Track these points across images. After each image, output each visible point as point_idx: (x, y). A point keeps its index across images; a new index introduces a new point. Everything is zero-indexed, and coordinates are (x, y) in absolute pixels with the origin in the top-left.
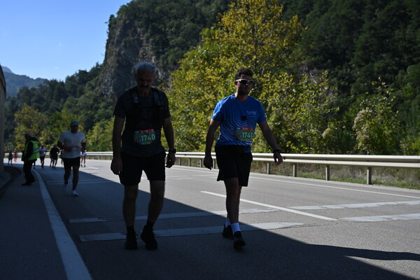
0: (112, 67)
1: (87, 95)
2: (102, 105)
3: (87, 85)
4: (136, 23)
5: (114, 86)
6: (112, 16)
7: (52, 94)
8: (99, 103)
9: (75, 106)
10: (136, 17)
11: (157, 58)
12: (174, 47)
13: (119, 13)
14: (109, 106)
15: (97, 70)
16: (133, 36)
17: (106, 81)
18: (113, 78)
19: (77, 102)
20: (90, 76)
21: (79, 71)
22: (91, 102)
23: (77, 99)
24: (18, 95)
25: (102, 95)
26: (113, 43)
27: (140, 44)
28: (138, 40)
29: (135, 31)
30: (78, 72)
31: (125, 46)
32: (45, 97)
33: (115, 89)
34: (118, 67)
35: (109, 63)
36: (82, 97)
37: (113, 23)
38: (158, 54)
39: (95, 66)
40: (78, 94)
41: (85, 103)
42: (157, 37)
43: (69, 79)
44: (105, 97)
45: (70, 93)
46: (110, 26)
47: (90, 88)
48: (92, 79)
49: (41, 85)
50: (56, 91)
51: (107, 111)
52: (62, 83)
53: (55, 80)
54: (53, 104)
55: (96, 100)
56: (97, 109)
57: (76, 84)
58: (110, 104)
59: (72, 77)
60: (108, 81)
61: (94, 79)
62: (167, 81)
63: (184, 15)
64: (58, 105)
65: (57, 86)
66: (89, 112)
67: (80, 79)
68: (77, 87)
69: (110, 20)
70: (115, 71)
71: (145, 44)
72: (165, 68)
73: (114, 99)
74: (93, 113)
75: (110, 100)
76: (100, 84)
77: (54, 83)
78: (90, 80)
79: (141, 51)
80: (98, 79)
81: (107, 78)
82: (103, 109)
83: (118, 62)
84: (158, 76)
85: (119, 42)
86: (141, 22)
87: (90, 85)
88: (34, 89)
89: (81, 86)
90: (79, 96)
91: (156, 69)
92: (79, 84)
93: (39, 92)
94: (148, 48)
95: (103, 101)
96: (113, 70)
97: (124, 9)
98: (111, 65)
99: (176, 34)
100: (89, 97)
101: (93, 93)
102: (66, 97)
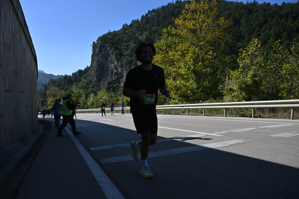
0: (95, 67)
2: (91, 86)
3: (82, 77)
4: (106, 45)
5: (97, 77)
6: (94, 42)
7: (65, 82)
8: (89, 85)
9: (78, 87)
10: (106, 42)
11: (118, 62)
12: (125, 56)
13: (97, 41)
15: (87, 69)
16: (105, 51)
18: (96, 73)
20: (84, 72)
21: (79, 70)
22: (85, 85)
23: (78, 84)
24: (48, 83)
25: (90, 81)
26: (95, 56)
27: (109, 55)
28: (108, 53)
29: (106, 49)
31: (101, 57)
32: (62, 83)
34: (98, 67)
35: (93, 65)
36: (81, 83)
37: (94, 45)
38: (118, 60)
41: (82, 86)
42: (117, 51)
43: (73, 74)
44: (92, 82)
45: (74, 81)
46: (93, 47)
47: (84, 78)
49: (60, 78)
50: (67, 80)
52: (70, 76)
54: (66, 86)
55: (87, 84)
56: (88, 88)
57: (77, 76)
58: (95, 85)
59: (75, 73)
61: (86, 74)
62: (123, 73)
63: (130, 40)
64: (69, 87)
65: (68, 78)
67: (79, 74)
68: (77, 78)
69: (93, 44)
71: (111, 55)
72: (122, 67)
73: (97, 83)
74: (86, 90)
76: (89, 76)
77: (66, 76)
78: (84, 74)
79: (109, 59)
80: (88, 74)
81: (93, 73)
82: (91, 88)
83: (98, 64)
85: (98, 55)
86: (109, 45)
88: (56, 80)
89: (80, 77)
90: (79, 82)
91: (117, 67)
93: (59, 81)
94: (113, 57)
95: (91, 84)
96: (96, 69)
97: (100, 39)
99: (127, 49)
100: (84, 82)
101: (86, 80)
102: (72, 83)
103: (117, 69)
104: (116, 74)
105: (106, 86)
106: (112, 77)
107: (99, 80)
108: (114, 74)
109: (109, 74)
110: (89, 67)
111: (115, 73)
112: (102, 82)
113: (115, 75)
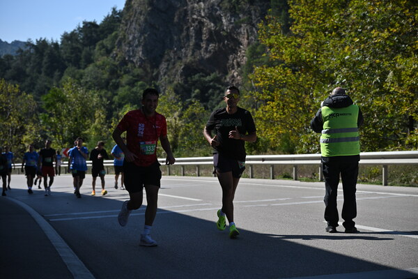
0: (141, 13)
1: (98, 63)
2: (125, 79)
3: (97, 47)
5: (145, 46)
7: (39, 64)
8: (119, 76)
9: (80, 84)
14: (137, 81)
15: (114, 20)
17: (131, 38)
18: (142, 33)
19: (81, 77)
20: (102, 32)
21: (84, 23)
22: (106, 76)
23: (82, 71)
25: (124, 63)
30: (82, 26)
32: (28, 70)
33: (145, 52)
34: (150, 14)
35: (136, 6)
36: (91, 67)
39: (111, 14)
40: (82, 63)
41: (96, 78)
43: (67, 38)
44: (130, 65)
45: (69, 61)
47: (103, 51)
48: (106, 36)
49: (21, 51)
50: (45, 59)
51: (134, 89)
52: (56, 45)
53: (44, 40)
54: (42, 80)
55: (113, 72)
56: (116, 86)
57: (79, 46)
58: (139, 77)
59: (73, 33)
60: (134, 38)
61: (110, 37)
62: (239, 34)
64: (51, 83)
65: (47, 51)
66: (103, 93)
67: (86, 37)
68: (81, 52)
70: (146, 20)
72: (233, 11)
73: (145, 70)
74: (109, 94)
75: (138, 71)
76: (120, 44)
77: (43, 44)
78: (103, 39)
80: (116, 37)
81: (132, 33)
82: (127, 87)
83: (151, 4)
84: (222, 24)
87: (104, 47)
88: (9, 57)
89: (87, 49)
90: (86, 67)
91: (218, 12)
92: (84, 45)
93: (19, 62)
95: (127, 72)
96: (142, 18)
98: (138, 11)
100: (102, 67)
101: (109, 59)
102: (63, 69)
103: (217, 20)
104: (215, 36)
105: (178, 80)
106: (198, 46)
107: (154, 58)
108: (204, 37)
109: (188, 37)
110: (121, 14)
111: (210, 32)
112: (163, 66)
113: (209, 41)
